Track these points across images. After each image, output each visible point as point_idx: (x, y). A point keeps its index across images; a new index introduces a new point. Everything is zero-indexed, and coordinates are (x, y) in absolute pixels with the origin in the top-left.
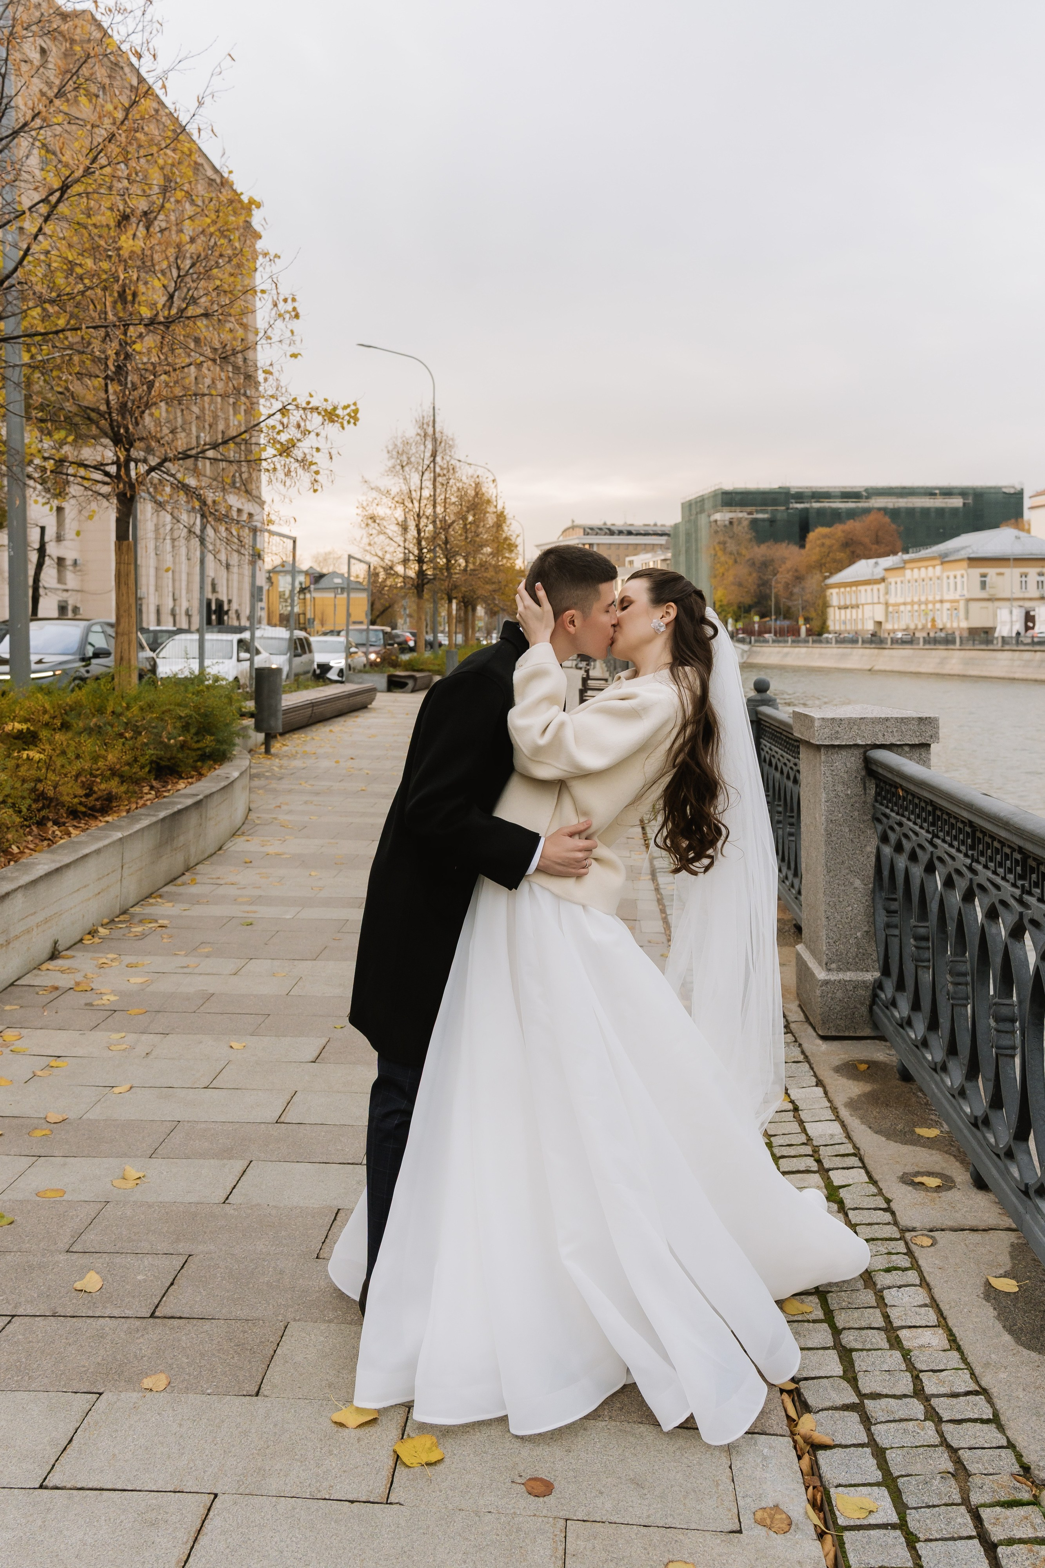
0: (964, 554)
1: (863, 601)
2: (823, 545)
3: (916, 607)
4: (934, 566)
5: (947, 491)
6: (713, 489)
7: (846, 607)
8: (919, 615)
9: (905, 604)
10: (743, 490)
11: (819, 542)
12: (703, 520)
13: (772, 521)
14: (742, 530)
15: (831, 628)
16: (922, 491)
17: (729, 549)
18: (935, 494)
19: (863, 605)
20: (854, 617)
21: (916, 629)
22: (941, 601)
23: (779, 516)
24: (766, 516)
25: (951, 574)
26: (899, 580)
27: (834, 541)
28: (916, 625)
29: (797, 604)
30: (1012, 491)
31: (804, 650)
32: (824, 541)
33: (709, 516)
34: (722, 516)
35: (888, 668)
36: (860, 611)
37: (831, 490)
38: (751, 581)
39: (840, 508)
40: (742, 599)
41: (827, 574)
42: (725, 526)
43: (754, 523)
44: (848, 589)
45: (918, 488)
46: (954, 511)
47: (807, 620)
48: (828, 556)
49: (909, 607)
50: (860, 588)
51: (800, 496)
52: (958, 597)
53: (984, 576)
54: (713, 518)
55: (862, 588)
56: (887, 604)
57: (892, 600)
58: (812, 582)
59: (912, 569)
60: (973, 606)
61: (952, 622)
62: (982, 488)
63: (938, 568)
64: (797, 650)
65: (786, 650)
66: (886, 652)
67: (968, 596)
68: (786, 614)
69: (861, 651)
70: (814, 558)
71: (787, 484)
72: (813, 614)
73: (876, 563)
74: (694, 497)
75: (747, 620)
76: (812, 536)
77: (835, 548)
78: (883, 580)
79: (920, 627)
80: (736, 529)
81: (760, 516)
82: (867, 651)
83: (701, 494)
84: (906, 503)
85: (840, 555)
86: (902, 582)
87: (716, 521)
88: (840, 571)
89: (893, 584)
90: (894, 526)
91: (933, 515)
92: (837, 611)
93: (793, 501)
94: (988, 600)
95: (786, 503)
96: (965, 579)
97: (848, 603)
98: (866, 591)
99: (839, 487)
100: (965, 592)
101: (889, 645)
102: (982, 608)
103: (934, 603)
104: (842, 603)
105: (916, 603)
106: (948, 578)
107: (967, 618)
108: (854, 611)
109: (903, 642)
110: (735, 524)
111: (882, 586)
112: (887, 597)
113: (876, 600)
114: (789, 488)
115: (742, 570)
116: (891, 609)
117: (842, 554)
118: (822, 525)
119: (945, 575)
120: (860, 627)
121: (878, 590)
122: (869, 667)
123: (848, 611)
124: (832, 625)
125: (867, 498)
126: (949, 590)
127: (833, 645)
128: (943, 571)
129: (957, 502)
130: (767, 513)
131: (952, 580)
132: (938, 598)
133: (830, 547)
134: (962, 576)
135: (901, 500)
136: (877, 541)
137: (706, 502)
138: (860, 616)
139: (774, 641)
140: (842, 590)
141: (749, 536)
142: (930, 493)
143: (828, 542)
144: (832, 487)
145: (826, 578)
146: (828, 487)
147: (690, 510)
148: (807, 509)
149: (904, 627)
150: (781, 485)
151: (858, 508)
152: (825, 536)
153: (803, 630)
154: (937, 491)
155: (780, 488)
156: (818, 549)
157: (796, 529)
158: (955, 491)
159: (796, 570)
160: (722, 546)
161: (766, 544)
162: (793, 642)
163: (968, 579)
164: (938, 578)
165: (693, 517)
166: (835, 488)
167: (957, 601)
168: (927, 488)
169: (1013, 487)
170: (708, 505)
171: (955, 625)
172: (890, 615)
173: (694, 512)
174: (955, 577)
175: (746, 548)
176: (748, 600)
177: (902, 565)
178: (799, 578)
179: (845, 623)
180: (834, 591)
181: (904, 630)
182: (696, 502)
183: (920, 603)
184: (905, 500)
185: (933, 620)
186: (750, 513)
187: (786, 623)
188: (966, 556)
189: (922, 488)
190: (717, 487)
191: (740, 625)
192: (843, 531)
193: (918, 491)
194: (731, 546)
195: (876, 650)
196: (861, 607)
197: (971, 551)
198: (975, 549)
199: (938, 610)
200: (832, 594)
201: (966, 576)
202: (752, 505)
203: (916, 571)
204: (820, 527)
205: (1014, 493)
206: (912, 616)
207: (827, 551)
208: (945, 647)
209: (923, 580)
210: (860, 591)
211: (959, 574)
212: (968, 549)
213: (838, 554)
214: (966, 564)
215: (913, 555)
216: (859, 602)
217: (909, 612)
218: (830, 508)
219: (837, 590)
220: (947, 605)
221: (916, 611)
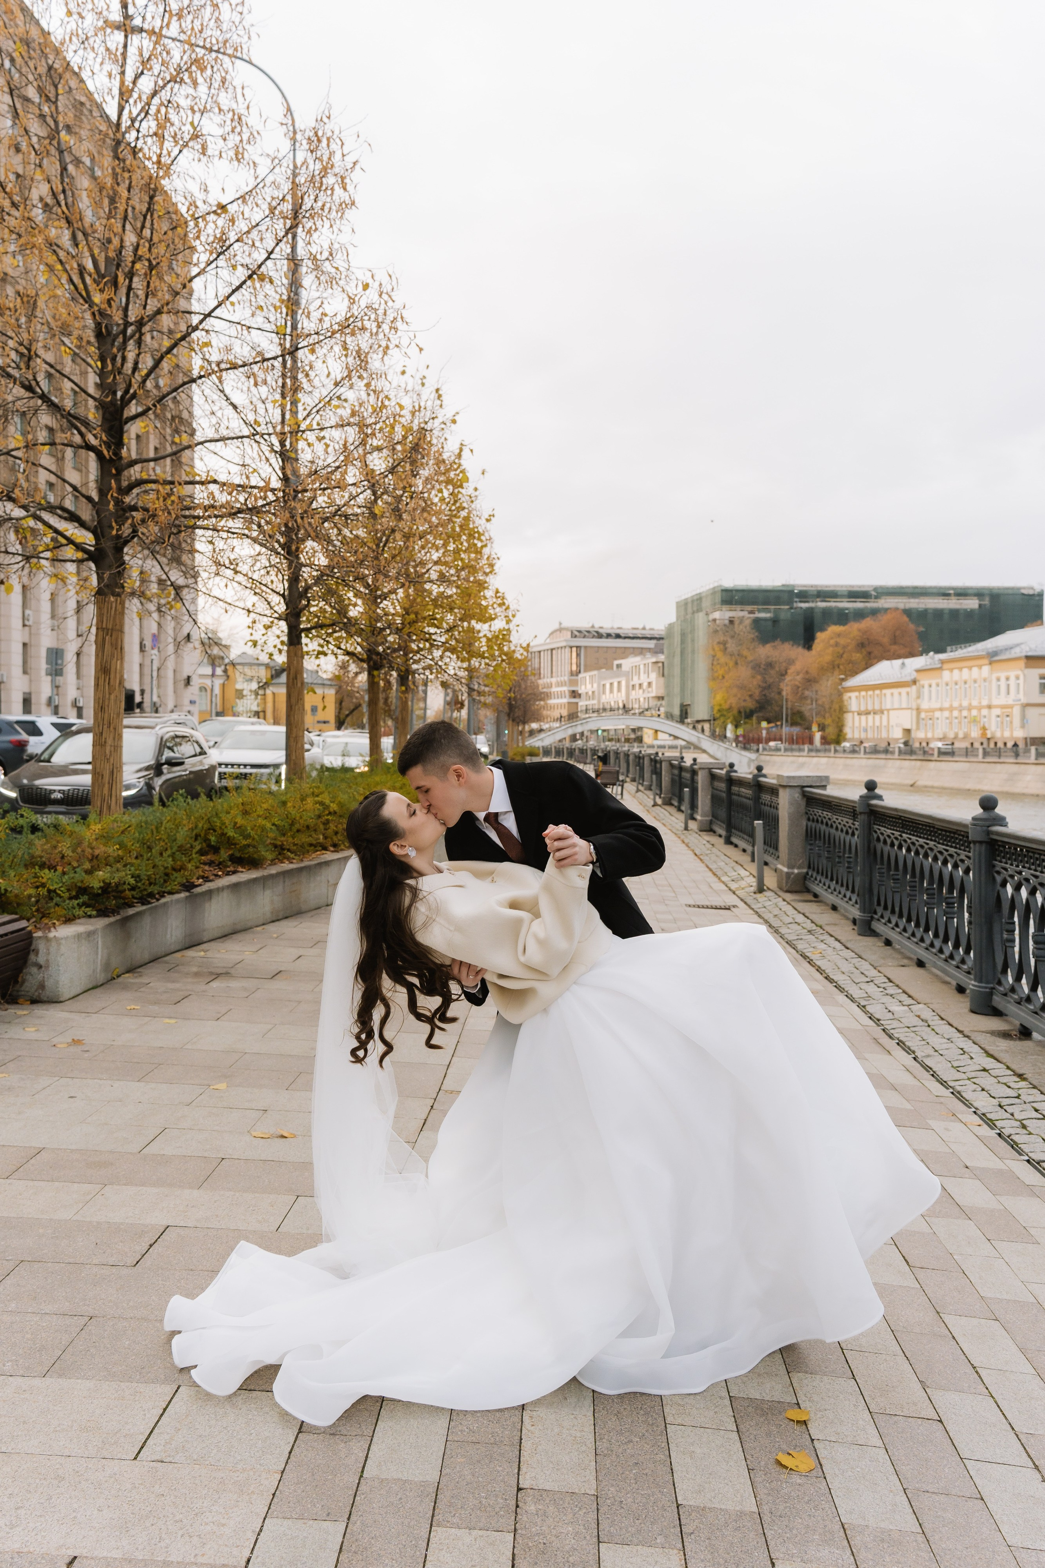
0: (1017, 652)
1: (888, 707)
2: (837, 644)
3: (956, 713)
4: (980, 667)
5: (962, 591)
6: (712, 586)
7: (867, 713)
8: (960, 723)
9: (941, 709)
10: (745, 588)
11: (832, 642)
12: (701, 618)
13: (775, 621)
14: (744, 629)
15: (850, 736)
16: (935, 591)
17: (729, 650)
18: (949, 595)
19: (888, 710)
20: (877, 723)
21: (956, 737)
22: (989, 707)
23: (783, 616)
24: (769, 615)
25: (1003, 676)
26: (934, 683)
27: (849, 641)
28: (957, 735)
29: (807, 709)
30: (1031, 592)
31: (824, 760)
32: (838, 640)
33: (707, 614)
34: (722, 615)
35: (936, 784)
36: (885, 717)
37: (838, 589)
38: (755, 683)
39: (847, 609)
40: (743, 704)
41: (842, 676)
42: (725, 625)
43: (757, 622)
44: (870, 693)
45: (930, 588)
46: (970, 614)
47: (822, 728)
48: (842, 656)
49: (946, 714)
50: (884, 691)
51: (804, 595)
52: (1010, 702)
53: (1043, 677)
54: (711, 617)
55: (888, 692)
56: (918, 710)
57: (925, 705)
58: (826, 686)
59: (951, 670)
60: (1032, 712)
61: (1003, 731)
62: (999, 589)
63: (986, 669)
64: (815, 759)
65: (801, 760)
66: (932, 764)
67: (1024, 701)
68: (798, 719)
69: (898, 763)
70: (828, 658)
71: (792, 582)
72: (828, 721)
73: (903, 664)
74: (689, 595)
75: (748, 726)
76: (820, 636)
77: (849, 648)
78: (914, 682)
79: (961, 735)
80: (737, 628)
81: (763, 615)
82: (907, 763)
83: (698, 592)
84: (918, 603)
85: (857, 656)
86: (938, 685)
87: (714, 620)
88: (857, 673)
89: (926, 687)
90: (912, 626)
91: (946, 617)
92: (857, 717)
93: (797, 600)
95: (790, 602)
96: (1021, 681)
97: (870, 708)
98: (892, 694)
99: (846, 586)
100: (1021, 696)
101: (935, 757)
102: (1040, 715)
103: (979, 709)
104: (863, 708)
105: (956, 708)
106: (998, 679)
107: (1023, 726)
108: (877, 717)
109: (941, 753)
110: (737, 622)
111: (913, 689)
112: (919, 701)
113: (904, 705)
114: (794, 586)
115: (744, 672)
116: (923, 715)
117: (858, 655)
118: (835, 624)
119: (994, 676)
120: (884, 735)
121: (909, 694)
122: (911, 782)
123: (870, 717)
124: (848, 731)
125: (876, 597)
126: (999, 693)
127: (862, 755)
128: (992, 671)
129: (972, 604)
130: (770, 612)
131: (1003, 683)
132: (985, 703)
133: (844, 647)
134: (1017, 678)
135: (912, 600)
136: (895, 641)
137: (704, 600)
138: (885, 723)
139: (786, 750)
140: (863, 693)
141: (752, 636)
142: (944, 593)
143: (842, 641)
144: (838, 586)
145: (843, 680)
146: (835, 586)
147: (686, 609)
148: (812, 609)
149: (941, 736)
150: (784, 583)
151: (866, 608)
152: (839, 635)
153: (818, 736)
154: (952, 592)
155: (783, 585)
156: (831, 649)
157: (800, 630)
158: (970, 591)
159: (807, 672)
160: (722, 646)
161: (773, 644)
162: (810, 750)
163: (1025, 681)
164: (985, 680)
165: (689, 617)
166: (842, 586)
167: (1011, 707)
168: (941, 588)
169: (1032, 588)
170: (706, 604)
171: (1007, 734)
172: (921, 722)
173: (690, 610)
174: (1007, 679)
175: (748, 649)
176: (750, 704)
177: (939, 666)
178: (810, 681)
179: (866, 730)
180: (853, 695)
181: (941, 740)
182: (693, 601)
183: (961, 709)
184: (917, 600)
185: (984, 729)
186: (751, 612)
187: (796, 730)
188: (1024, 654)
189: (935, 588)
190: (716, 584)
191: (740, 731)
192: (859, 630)
193: (930, 591)
194: (732, 646)
195: (919, 763)
196: (885, 712)
197: (1028, 649)
198: (1033, 646)
199: (985, 717)
200: (850, 698)
201: (1022, 677)
202: (753, 603)
203: (956, 672)
204: (829, 626)
205: (1033, 595)
206: (951, 723)
207: (841, 652)
208: (1015, 761)
209: (965, 683)
210: (885, 695)
211: (1012, 674)
212: (1023, 646)
213: (854, 654)
214: (1022, 663)
215: (952, 654)
216: (883, 708)
217: (947, 718)
218: (836, 607)
219: (857, 694)
220: (997, 711)
221: (956, 718)
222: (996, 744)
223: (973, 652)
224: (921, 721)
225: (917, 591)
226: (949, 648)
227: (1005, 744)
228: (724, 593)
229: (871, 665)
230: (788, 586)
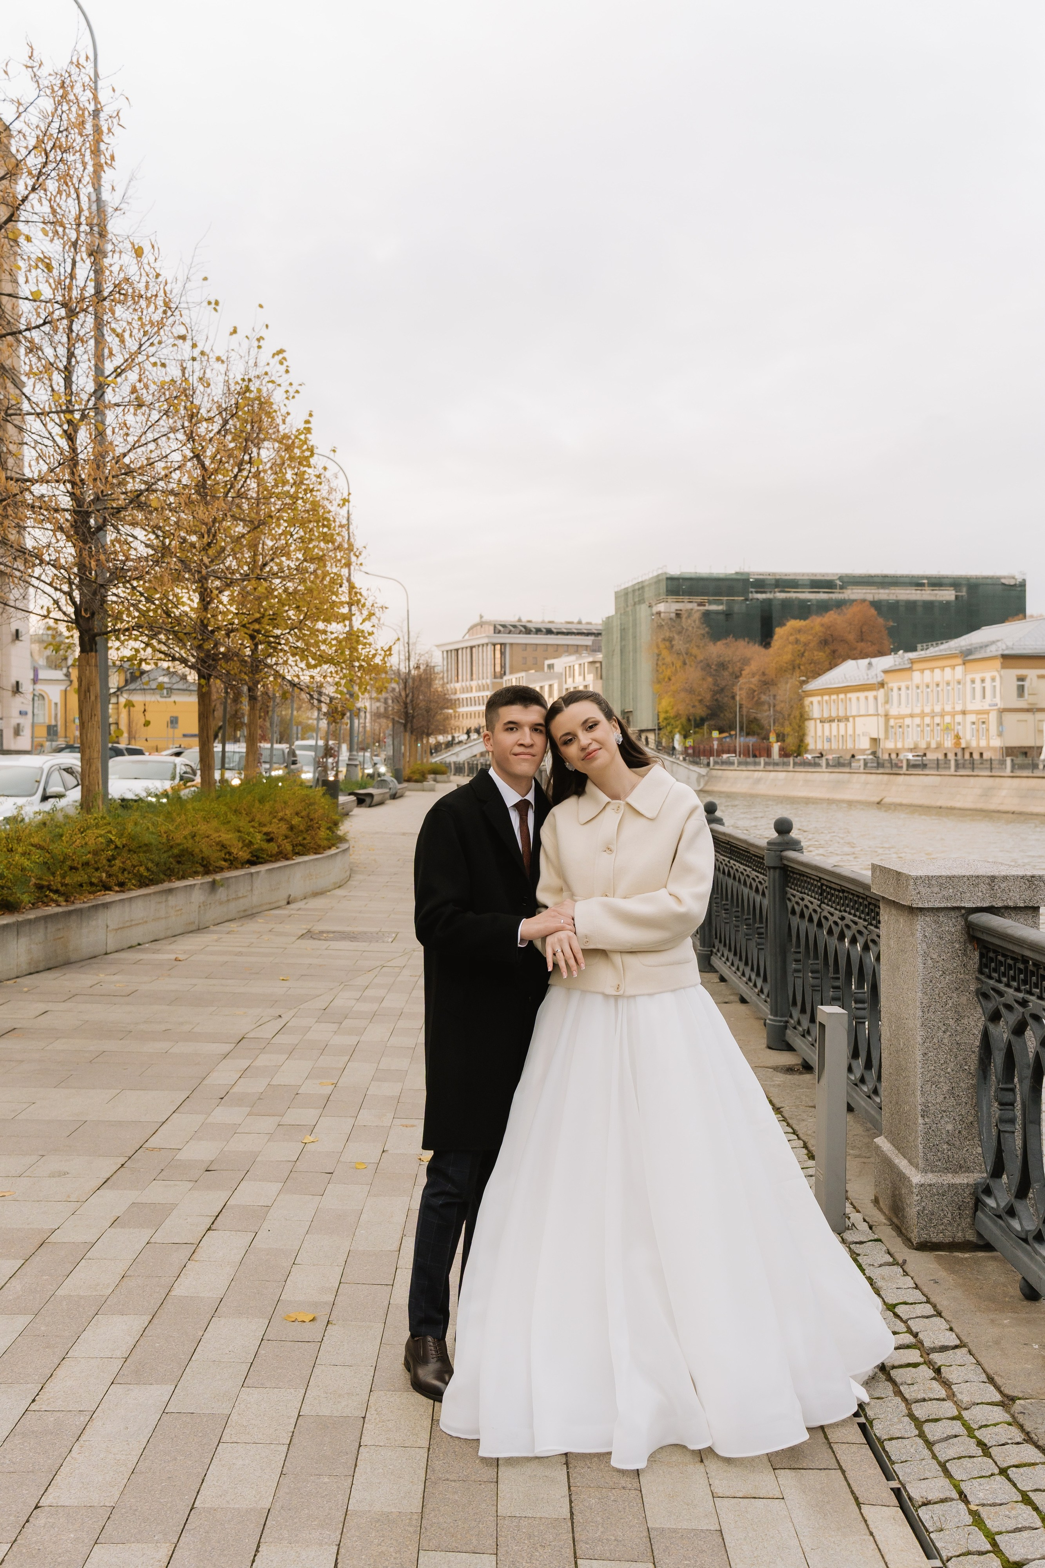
0: (993, 650)
1: (854, 713)
2: (797, 641)
3: (927, 720)
4: (953, 667)
5: (937, 581)
6: (655, 574)
7: (831, 720)
8: (932, 731)
9: (912, 716)
10: (693, 576)
11: (792, 638)
12: (643, 611)
13: (728, 615)
14: (694, 623)
15: (811, 746)
16: (907, 580)
17: (676, 648)
18: (923, 585)
19: (854, 717)
20: (842, 732)
21: (928, 747)
22: (964, 713)
23: (736, 608)
24: (720, 608)
25: (978, 677)
26: (903, 685)
27: (811, 637)
28: (929, 744)
29: (765, 715)
30: (1012, 582)
31: (782, 775)
32: (798, 637)
33: (650, 606)
34: (667, 607)
35: (903, 801)
36: (850, 725)
37: (798, 578)
38: (705, 686)
39: (809, 600)
40: (692, 710)
41: (804, 678)
42: (671, 619)
43: (707, 616)
44: (834, 697)
45: (902, 577)
46: (945, 606)
47: (781, 737)
48: (803, 655)
49: (917, 720)
50: (849, 695)
51: (761, 584)
52: (987, 707)
53: (1021, 679)
54: (655, 609)
55: (853, 696)
56: (887, 716)
57: (893, 711)
58: (785, 689)
59: (922, 671)
60: (1009, 718)
61: (978, 740)
62: (978, 578)
63: (959, 669)
64: (773, 774)
65: (757, 775)
66: (901, 779)
67: (1001, 705)
68: (753, 727)
69: (863, 777)
70: (787, 657)
71: (746, 570)
72: (787, 730)
73: (870, 664)
74: (630, 584)
75: (698, 736)
76: (779, 632)
77: (811, 645)
78: (882, 685)
79: (933, 745)
80: (685, 623)
81: (714, 608)
82: (873, 778)
83: (640, 580)
84: (889, 594)
85: (820, 655)
86: (908, 688)
87: (659, 613)
88: (819, 675)
89: (895, 690)
90: (881, 621)
91: (920, 610)
92: (819, 725)
93: (753, 590)
94: (1028, 710)
95: (745, 593)
96: (997, 683)
97: (834, 714)
98: (858, 699)
99: (808, 575)
100: (998, 700)
101: (904, 770)
102: (1019, 721)
103: (953, 714)
104: (826, 715)
105: (927, 715)
106: (973, 682)
107: (1000, 734)
108: (842, 725)
109: (911, 765)
110: (684, 616)
111: (881, 693)
112: (887, 706)
113: (872, 711)
114: (748, 574)
115: (693, 674)
116: (892, 722)
117: (821, 654)
118: (795, 618)
119: (969, 677)
120: (850, 745)
121: (876, 698)
122: (878, 799)
123: (834, 725)
124: (810, 741)
125: (842, 588)
126: (974, 697)
128: (965, 673)
129: (948, 595)
130: (722, 604)
131: (978, 685)
132: (959, 708)
133: (805, 645)
134: (993, 679)
135: (882, 591)
136: (861, 638)
137: (647, 589)
138: (850, 732)
139: (740, 764)
140: (826, 698)
141: (702, 632)
142: (916, 583)
143: (803, 638)
144: (799, 574)
145: (804, 682)
146: (795, 574)
147: (626, 601)
148: (769, 600)
149: (912, 746)
150: (738, 570)
151: (830, 599)
152: (799, 631)
153: (776, 747)
154: (925, 581)
155: (737, 573)
156: (790, 646)
157: (757, 625)
158: (945, 581)
159: (764, 674)
160: (667, 643)
161: (725, 642)
162: (766, 764)
163: (1001, 683)
164: (959, 682)
165: (629, 609)
166: (803, 575)
167: (987, 712)
168: (913, 577)
169: (1013, 578)
170: (649, 594)
171: (983, 743)
173: (631, 602)
174: (983, 681)
175: (698, 647)
176: (701, 711)
177: (909, 666)
178: (767, 684)
179: (829, 740)
180: (815, 699)
181: (911, 750)
182: (634, 591)
183: (933, 715)
184: (887, 591)
185: (958, 737)
186: (701, 604)
187: (751, 740)
188: (1000, 652)
189: (907, 577)
190: (660, 572)
191: (689, 742)
192: (822, 625)
193: (902, 580)
194: (679, 643)
195: (886, 777)
196: (851, 719)
197: (1004, 647)
198: (1010, 644)
199: (959, 724)
200: (812, 703)
201: (998, 679)
202: (703, 594)
203: (927, 673)
204: (788, 620)
205: (1015, 585)
206: (922, 731)
207: (802, 650)
208: (989, 774)
209: (938, 685)
210: (850, 699)
211: (988, 676)
212: (999, 644)
213: (816, 653)
214: (998, 663)
215: (923, 652)
216: (848, 714)
217: (918, 726)
218: (798, 599)
219: (819, 698)
220: (972, 718)
221: (928, 725)
222: (971, 754)
223: (945, 650)
224: (890, 730)
225: (886, 580)
226: (919, 646)
227: (981, 754)
228: (669, 582)
229: (836, 665)
230: (742, 574)
